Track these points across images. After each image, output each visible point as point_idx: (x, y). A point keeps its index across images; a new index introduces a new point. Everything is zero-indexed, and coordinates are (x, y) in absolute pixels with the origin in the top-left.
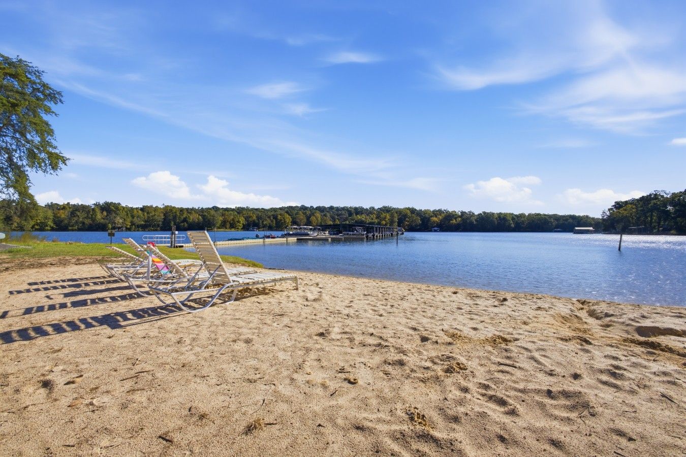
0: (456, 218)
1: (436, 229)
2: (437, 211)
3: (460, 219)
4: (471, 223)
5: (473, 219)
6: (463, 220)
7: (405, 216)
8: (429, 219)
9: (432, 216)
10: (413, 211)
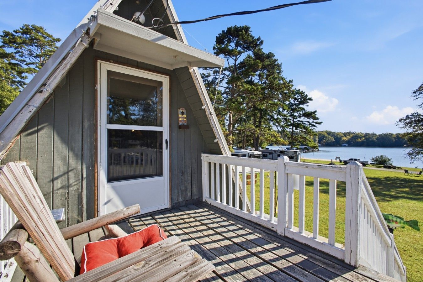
0: (361, 138)
1: (345, 144)
2: (346, 133)
3: (363, 138)
4: (373, 141)
5: (375, 139)
6: (366, 139)
7: (324, 136)
8: (340, 139)
9: (342, 137)
10: (329, 133)
